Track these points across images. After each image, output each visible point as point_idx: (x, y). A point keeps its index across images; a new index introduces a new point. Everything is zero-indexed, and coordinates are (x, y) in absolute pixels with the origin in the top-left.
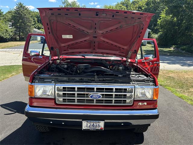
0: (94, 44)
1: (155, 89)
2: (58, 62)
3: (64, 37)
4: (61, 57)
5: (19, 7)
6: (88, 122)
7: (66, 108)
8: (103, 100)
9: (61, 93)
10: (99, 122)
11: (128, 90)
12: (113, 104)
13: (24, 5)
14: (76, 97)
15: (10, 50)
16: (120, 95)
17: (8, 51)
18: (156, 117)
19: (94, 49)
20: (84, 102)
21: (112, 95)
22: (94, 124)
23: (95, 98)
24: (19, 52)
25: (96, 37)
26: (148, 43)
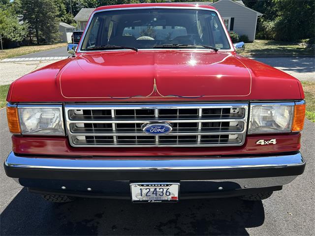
1: (298, 106)
6: (142, 185)
7: (94, 156)
8: (175, 137)
9: (81, 124)
10: (167, 185)
11: (232, 111)
12: (199, 145)
14: (114, 132)
15: (22, 59)
16: (213, 123)
17: (18, 61)
18: (297, 170)
20: (134, 142)
21: (196, 124)
22: (158, 190)
23: (157, 132)
24: (37, 62)
26: (256, 38)
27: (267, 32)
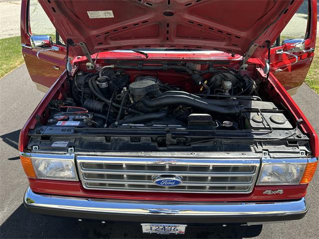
0: (168, 29)
2: (90, 68)
3: (92, 15)
4: (94, 56)
10: (175, 226)
12: (207, 192)
14: (126, 180)
19: (167, 39)
22: (166, 227)
23: (167, 185)
25: (171, 14)
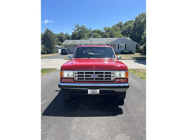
1: (126, 72)
5: (46, 32)
6: (91, 90)
8: (98, 79)
11: (111, 73)
13: (50, 30)
14: (84, 77)
16: (107, 75)
21: (103, 76)
22: (94, 91)
23: (94, 77)
26: (136, 52)
27: (140, 50)
